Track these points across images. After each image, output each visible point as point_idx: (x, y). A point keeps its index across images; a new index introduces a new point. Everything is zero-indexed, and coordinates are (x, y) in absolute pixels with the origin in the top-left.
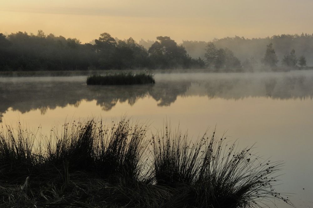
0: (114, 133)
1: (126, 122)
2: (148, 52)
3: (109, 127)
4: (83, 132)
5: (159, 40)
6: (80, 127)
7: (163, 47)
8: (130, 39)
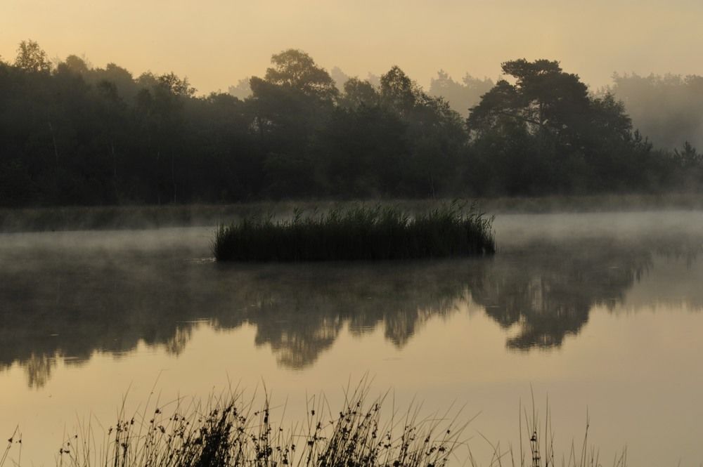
0: (319, 460)
1: (365, 414)
2: (465, 127)
3: (297, 433)
4: (192, 454)
5: (514, 74)
6: (182, 436)
7: (527, 105)
8: (392, 74)
